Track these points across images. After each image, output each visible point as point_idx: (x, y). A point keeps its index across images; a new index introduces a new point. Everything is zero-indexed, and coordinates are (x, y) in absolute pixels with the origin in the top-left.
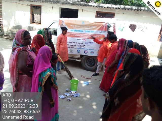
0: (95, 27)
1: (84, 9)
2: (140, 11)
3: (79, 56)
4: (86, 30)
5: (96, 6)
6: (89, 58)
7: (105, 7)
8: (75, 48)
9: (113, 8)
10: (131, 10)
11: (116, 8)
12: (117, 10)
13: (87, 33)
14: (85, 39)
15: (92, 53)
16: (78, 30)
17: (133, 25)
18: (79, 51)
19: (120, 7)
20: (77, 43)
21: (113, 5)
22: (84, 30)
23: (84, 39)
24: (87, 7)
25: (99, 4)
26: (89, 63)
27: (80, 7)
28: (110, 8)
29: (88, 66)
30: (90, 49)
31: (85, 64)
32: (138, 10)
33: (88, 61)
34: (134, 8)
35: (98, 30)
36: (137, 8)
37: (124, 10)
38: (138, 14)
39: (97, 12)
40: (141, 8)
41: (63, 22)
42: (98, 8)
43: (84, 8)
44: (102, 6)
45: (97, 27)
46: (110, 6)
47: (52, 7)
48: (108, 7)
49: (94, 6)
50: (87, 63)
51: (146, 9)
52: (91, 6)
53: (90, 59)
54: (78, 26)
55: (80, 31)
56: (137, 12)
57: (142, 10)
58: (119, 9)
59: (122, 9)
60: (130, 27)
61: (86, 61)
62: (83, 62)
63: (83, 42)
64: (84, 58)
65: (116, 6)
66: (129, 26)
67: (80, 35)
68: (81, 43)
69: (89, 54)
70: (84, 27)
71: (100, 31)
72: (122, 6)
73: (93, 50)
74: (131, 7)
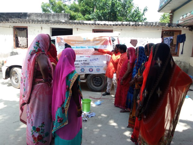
0: (99, 42)
1: (78, 28)
2: (139, 26)
3: (84, 76)
4: (89, 46)
5: (92, 24)
6: (95, 77)
7: (101, 25)
8: (78, 67)
9: (111, 25)
10: (129, 26)
11: (114, 25)
12: (115, 27)
13: (90, 49)
14: (89, 56)
15: (98, 70)
16: (80, 46)
17: (134, 40)
18: (83, 70)
19: (117, 24)
20: (79, 61)
21: (109, 22)
22: (86, 46)
23: (87, 56)
24: (83, 25)
25: (95, 22)
26: (95, 83)
27: (75, 25)
28: (107, 25)
29: (94, 87)
30: (95, 67)
31: (91, 85)
32: (136, 25)
33: (95, 81)
34: (131, 23)
35: (102, 44)
36: (134, 23)
37: (121, 26)
38: (136, 29)
39: (93, 30)
40: (138, 23)
41: (61, 39)
42: (95, 25)
43: (79, 26)
44: (98, 23)
45: (101, 42)
46: (107, 23)
47: (42, 28)
48: (105, 25)
49: (89, 24)
50: (93, 82)
51: (144, 24)
52: (86, 24)
53: (97, 77)
54: (80, 42)
55: (82, 47)
56: (135, 27)
57: (140, 25)
58: (117, 25)
59: (120, 25)
60: (130, 43)
61: (91, 81)
62: (88, 82)
63: (87, 59)
64: (89, 77)
65: (113, 22)
66: (130, 41)
67: (83, 52)
68: (85, 61)
69: (95, 72)
70: (86, 43)
71: (105, 45)
72: (120, 23)
73: (99, 67)
74: (129, 22)
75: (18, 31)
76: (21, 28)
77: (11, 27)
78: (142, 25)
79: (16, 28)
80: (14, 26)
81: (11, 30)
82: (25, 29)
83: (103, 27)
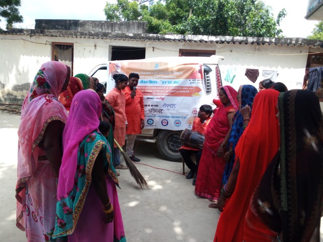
2: (263, 44)
3: (152, 133)
4: (163, 80)
5: (179, 40)
6: (172, 135)
7: (195, 41)
9: (212, 42)
10: (246, 44)
11: (217, 42)
12: (219, 45)
13: (165, 85)
14: (162, 97)
16: (148, 80)
17: (253, 70)
18: (152, 122)
20: (146, 105)
24: (163, 43)
26: (172, 145)
27: (149, 42)
28: (206, 42)
32: (258, 43)
33: (171, 141)
38: (259, 50)
41: (117, 66)
43: (157, 44)
44: (190, 39)
45: (185, 73)
46: (205, 38)
48: (201, 41)
50: (168, 144)
51: (273, 40)
52: (169, 40)
53: (175, 136)
55: (151, 82)
56: (257, 47)
57: (266, 42)
58: (222, 42)
59: (228, 43)
60: (246, 75)
62: (160, 143)
63: (158, 102)
64: (161, 136)
65: (216, 38)
67: (153, 90)
68: (155, 106)
70: (158, 74)
72: (228, 38)
73: (179, 117)
74: (245, 38)
75: (58, 50)
76: (64, 46)
77: (48, 43)
78: (270, 43)
79: (56, 45)
80: (53, 43)
81: (49, 49)
82: (70, 47)
83: (199, 45)
